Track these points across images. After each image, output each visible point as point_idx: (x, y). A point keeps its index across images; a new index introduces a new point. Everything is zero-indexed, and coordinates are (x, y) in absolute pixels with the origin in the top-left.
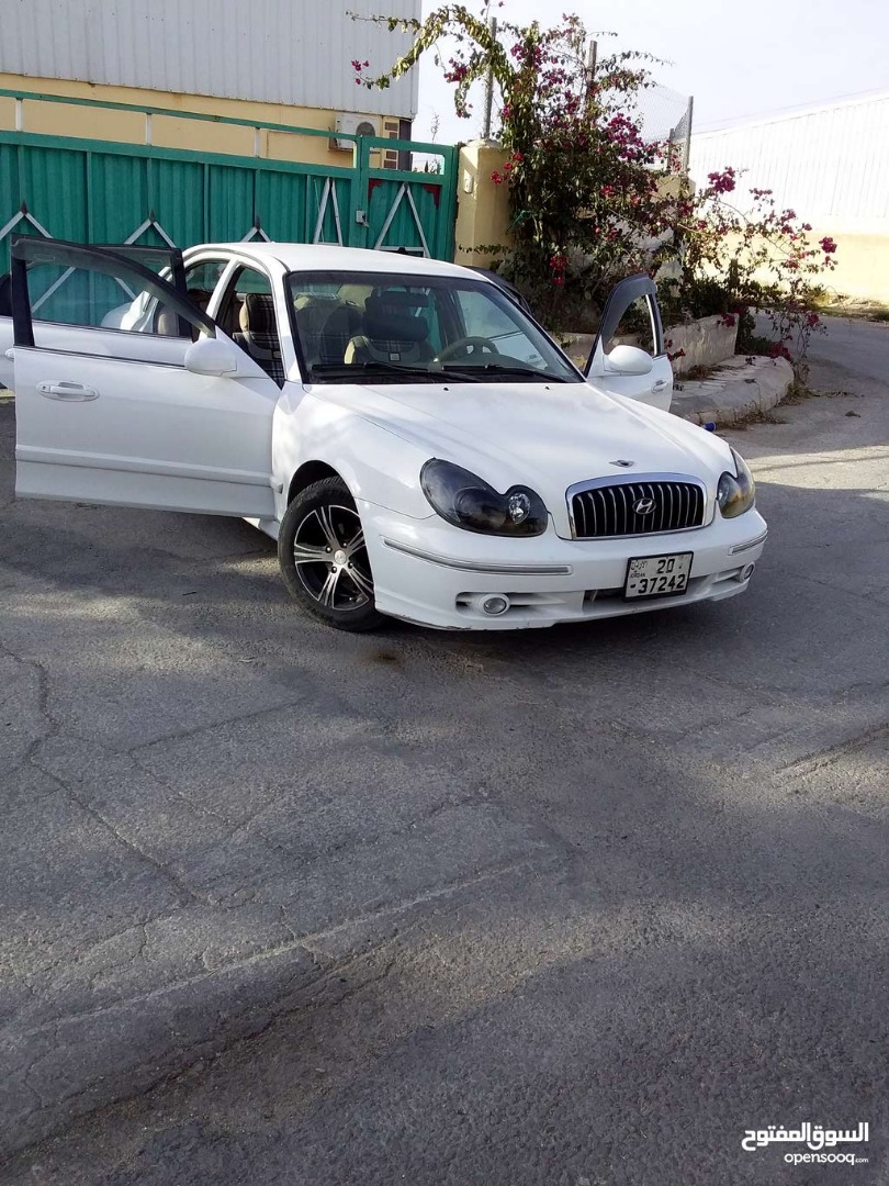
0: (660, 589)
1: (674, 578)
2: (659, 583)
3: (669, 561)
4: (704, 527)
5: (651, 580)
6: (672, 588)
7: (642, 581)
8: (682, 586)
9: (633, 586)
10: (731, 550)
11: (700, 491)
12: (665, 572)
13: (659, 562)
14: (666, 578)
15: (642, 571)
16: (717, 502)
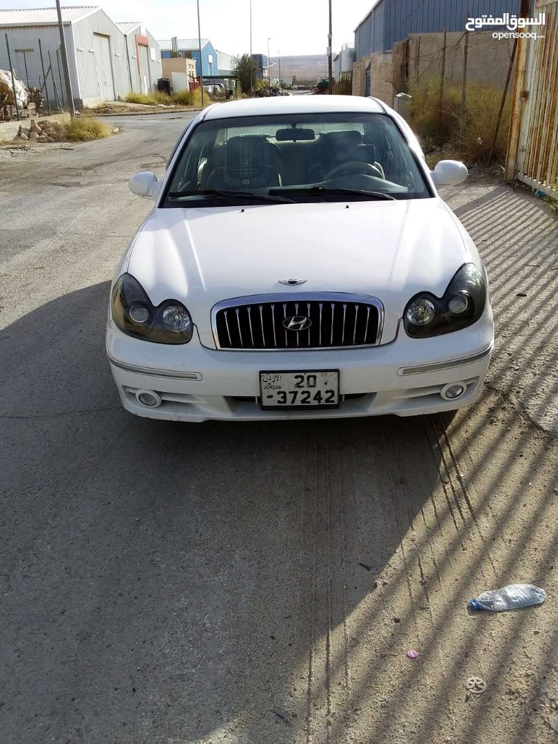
0: (303, 401)
1: (319, 393)
2: (300, 397)
3: (309, 377)
4: (380, 346)
5: (290, 393)
6: (319, 402)
7: (279, 393)
8: (333, 401)
9: (271, 397)
10: (401, 372)
11: (374, 311)
12: (306, 387)
13: (296, 377)
14: (308, 392)
15: (277, 384)
16: (402, 322)
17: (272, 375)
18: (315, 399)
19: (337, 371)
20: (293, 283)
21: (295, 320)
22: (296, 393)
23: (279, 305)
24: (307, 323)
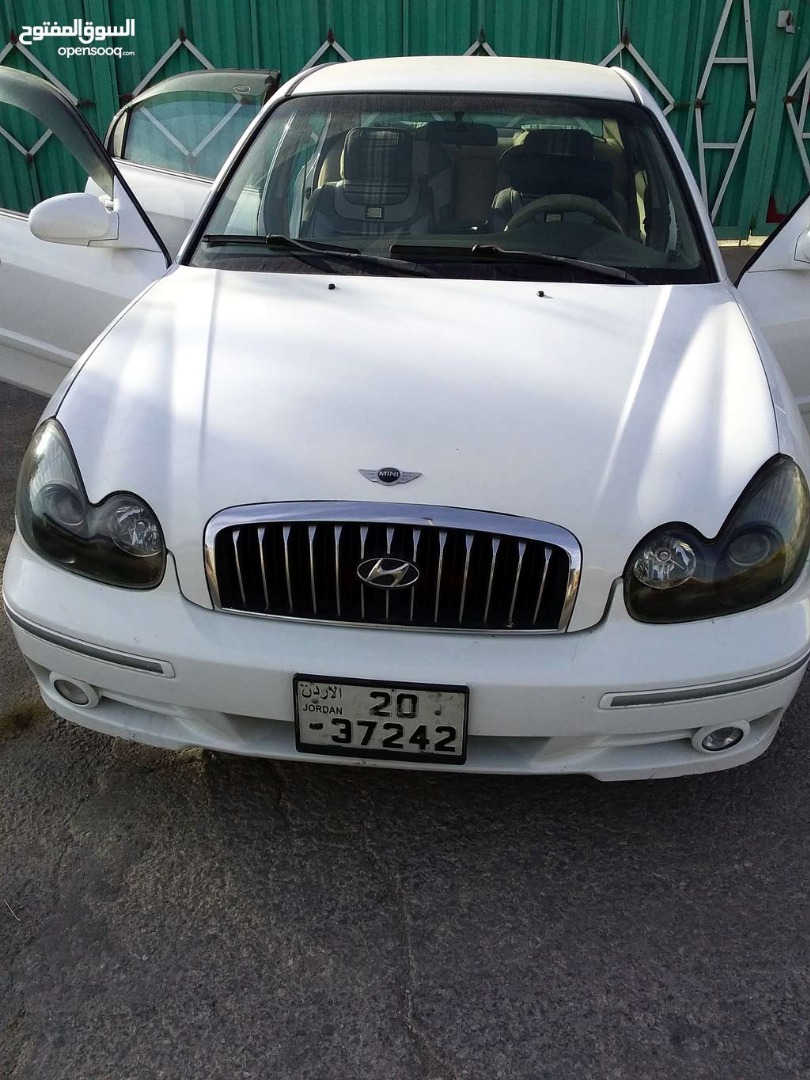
0: (387, 742)
1: (422, 730)
2: (380, 735)
3: (401, 698)
4: (566, 633)
5: (360, 723)
6: (423, 747)
7: (335, 721)
8: (452, 749)
9: (319, 726)
10: (608, 699)
11: (561, 558)
12: (394, 715)
13: (374, 695)
14: (399, 727)
15: (330, 703)
16: (620, 588)
17: (323, 687)
18: (413, 740)
19: (464, 690)
20: (389, 477)
21: (384, 566)
22: (372, 726)
23: (351, 529)
24: (409, 575)
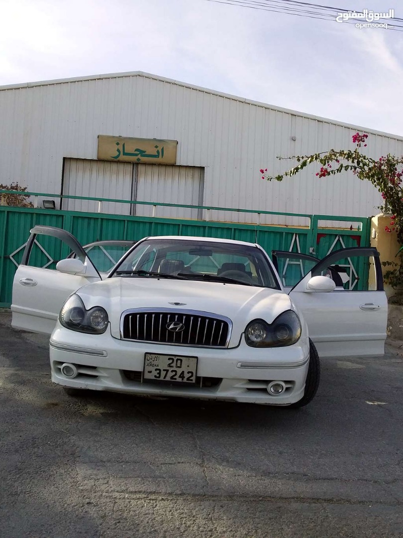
0: (172, 378)
1: (183, 372)
2: (170, 374)
3: (177, 360)
4: (228, 349)
5: (164, 370)
6: (183, 380)
7: (156, 370)
8: (192, 380)
9: (150, 372)
10: (239, 364)
11: (226, 325)
12: (175, 367)
13: (169, 359)
14: (176, 371)
15: (155, 363)
16: (244, 335)
17: (153, 357)
18: (180, 377)
19: (197, 357)
20: (177, 304)
21: (174, 325)
22: (167, 371)
23: (165, 315)
24: (182, 327)
